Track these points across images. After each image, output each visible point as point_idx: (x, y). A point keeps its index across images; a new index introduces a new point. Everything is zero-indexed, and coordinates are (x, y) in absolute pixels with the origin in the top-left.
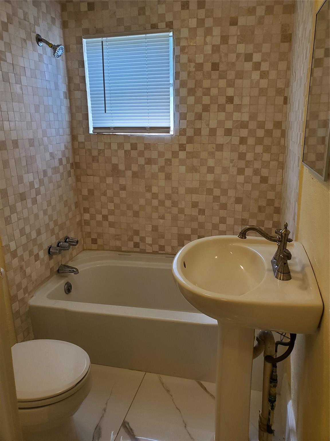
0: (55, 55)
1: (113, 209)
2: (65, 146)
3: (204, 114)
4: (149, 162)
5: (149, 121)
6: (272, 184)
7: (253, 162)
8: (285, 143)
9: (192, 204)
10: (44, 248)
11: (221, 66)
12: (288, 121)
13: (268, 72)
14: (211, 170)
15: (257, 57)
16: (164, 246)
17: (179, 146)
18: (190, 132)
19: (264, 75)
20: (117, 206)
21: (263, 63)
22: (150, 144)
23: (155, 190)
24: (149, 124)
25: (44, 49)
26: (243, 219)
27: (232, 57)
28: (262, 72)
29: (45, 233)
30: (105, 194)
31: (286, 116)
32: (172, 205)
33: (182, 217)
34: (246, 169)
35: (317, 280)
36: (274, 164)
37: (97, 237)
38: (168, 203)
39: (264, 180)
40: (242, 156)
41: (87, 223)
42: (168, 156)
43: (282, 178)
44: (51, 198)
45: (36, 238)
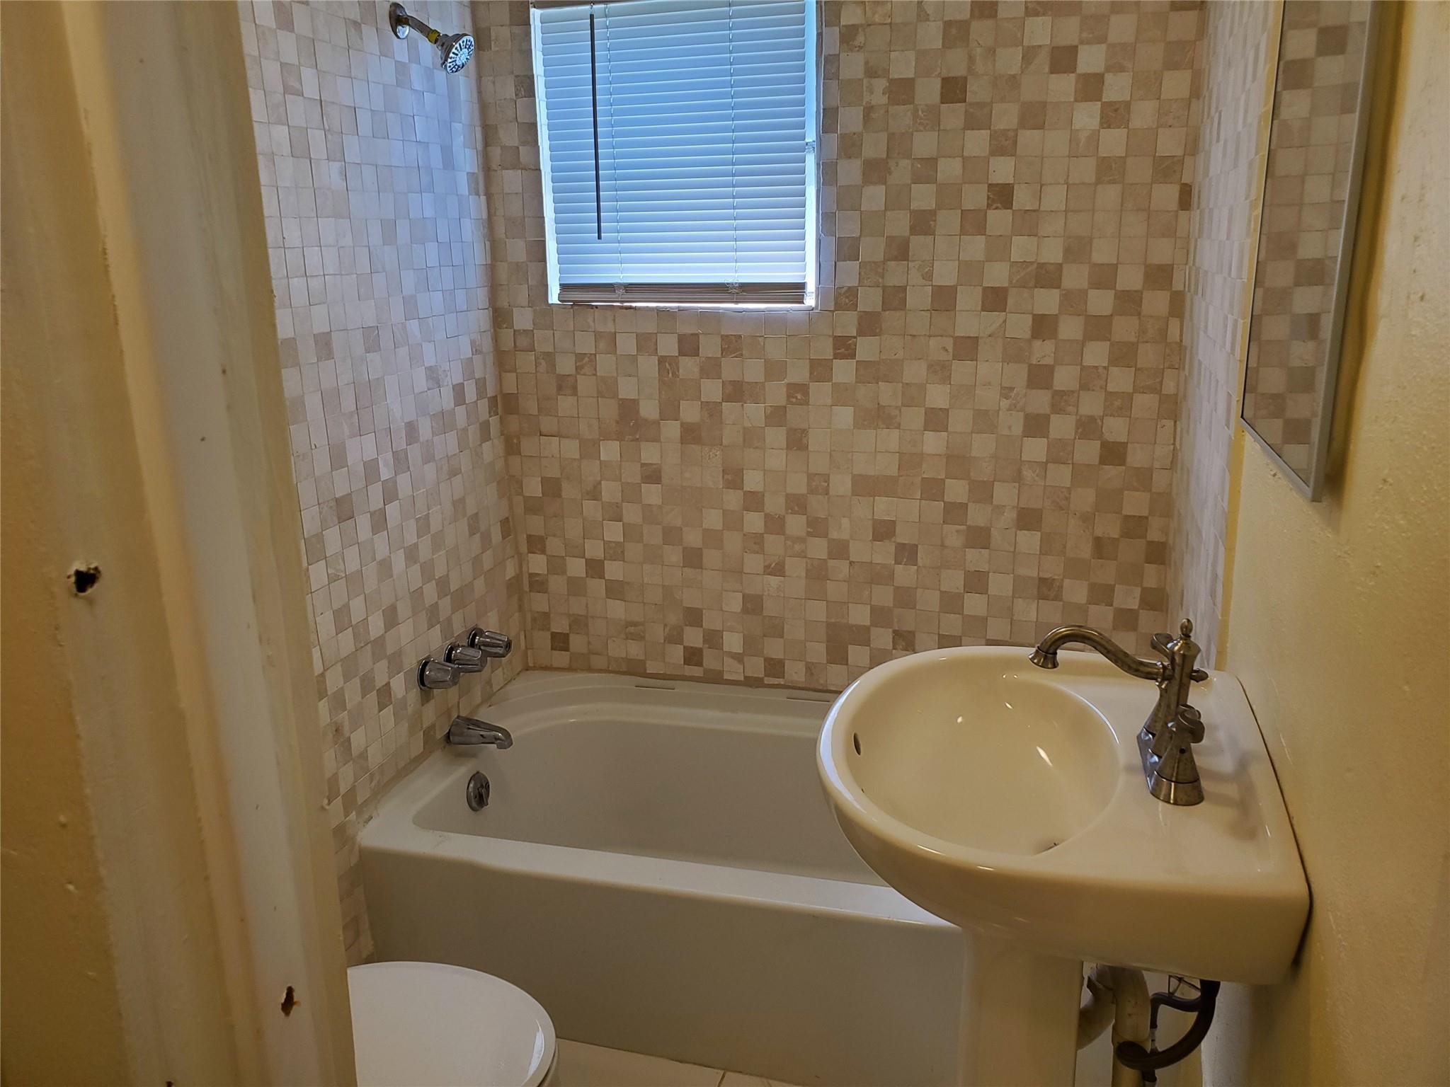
0: (446, 66)
1: (619, 542)
2: (473, 343)
3: (916, 241)
4: (737, 392)
5: (738, 264)
6: (1139, 466)
7: (1076, 395)
8: (1181, 335)
9: (874, 529)
10: (407, 667)
11: (972, 86)
12: (1194, 264)
13: (1127, 105)
14: (936, 420)
15: (1091, 59)
16: (781, 663)
17: (834, 345)
18: (870, 300)
19: (1114, 115)
20: (631, 533)
21: (1109, 78)
22: (740, 336)
23: (753, 480)
24: (737, 274)
25: (412, 47)
26: (1042, 581)
27: (1010, 60)
28: (1106, 105)
29: (411, 620)
30: (595, 494)
31: (1187, 247)
32: (808, 532)
33: (841, 568)
34: (1054, 418)
35: (1289, 807)
36: (1145, 403)
37: (568, 628)
38: (796, 525)
39: (1113, 453)
40: (1040, 377)
41: (538, 584)
42: (798, 373)
43: (1172, 447)
44: (429, 510)
45: (382, 637)
